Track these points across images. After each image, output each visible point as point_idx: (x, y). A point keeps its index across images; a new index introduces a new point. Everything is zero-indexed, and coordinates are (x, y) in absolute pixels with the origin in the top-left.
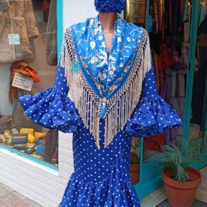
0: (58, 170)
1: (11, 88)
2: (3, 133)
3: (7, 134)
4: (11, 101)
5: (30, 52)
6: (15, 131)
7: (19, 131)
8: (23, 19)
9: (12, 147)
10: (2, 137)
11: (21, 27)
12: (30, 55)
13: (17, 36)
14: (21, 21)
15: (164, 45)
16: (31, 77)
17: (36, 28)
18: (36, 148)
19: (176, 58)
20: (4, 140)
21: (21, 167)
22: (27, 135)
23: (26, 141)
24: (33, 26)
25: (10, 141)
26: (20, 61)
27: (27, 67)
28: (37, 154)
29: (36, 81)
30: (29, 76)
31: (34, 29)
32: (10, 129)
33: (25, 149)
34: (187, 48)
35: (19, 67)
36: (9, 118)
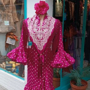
0: (24, 80)
1: (6, 43)
2: (2, 63)
3: (4, 64)
4: (6, 49)
6: (7, 62)
7: (9, 62)
8: (12, 14)
9: (5, 69)
10: (1, 65)
11: (10, 18)
12: (14, 29)
13: (8, 22)
14: (10, 15)
15: (72, 26)
16: (15, 39)
17: (17, 18)
18: (16, 70)
20: (2, 66)
21: (9, 78)
22: (12, 64)
23: (12, 67)
25: (5, 67)
26: (10, 32)
27: (13, 35)
28: (16, 73)
29: (17, 41)
31: (16, 18)
32: (5, 61)
33: (11, 70)
34: (82, 27)
35: (10, 35)
36: (5, 57)
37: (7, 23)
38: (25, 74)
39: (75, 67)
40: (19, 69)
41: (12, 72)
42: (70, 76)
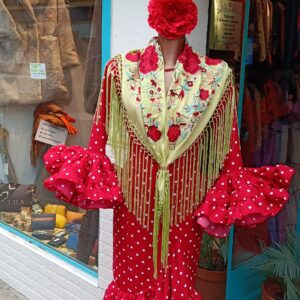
0: (97, 277)
1: (35, 142)
2: (19, 211)
3: (24, 213)
4: (34, 163)
5: (64, 88)
6: (37, 209)
7: (43, 209)
8: (55, 38)
9: (30, 234)
10: (17, 217)
11: (51, 51)
12: (65, 93)
14: (50, 42)
15: (270, 84)
16: (65, 127)
17: (74, 53)
18: (67, 237)
19: (290, 105)
20: (20, 222)
22: (54, 216)
23: (52, 225)
24: (70, 50)
25: (29, 224)
26: (48, 103)
27: (59, 112)
28: (67, 247)
29: (72, 133)
30: (61, 126)
31: (70, 55)
32: (29, 205)
33: (50, 237)
35: (48, 112)
36: (30, 189)
37: (37, 71)
38: (100, 255)
39: (277, 231)
40: (77, 236)
41: (54, 244)
42: (260, 268)
